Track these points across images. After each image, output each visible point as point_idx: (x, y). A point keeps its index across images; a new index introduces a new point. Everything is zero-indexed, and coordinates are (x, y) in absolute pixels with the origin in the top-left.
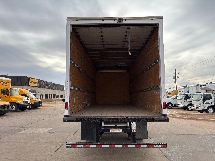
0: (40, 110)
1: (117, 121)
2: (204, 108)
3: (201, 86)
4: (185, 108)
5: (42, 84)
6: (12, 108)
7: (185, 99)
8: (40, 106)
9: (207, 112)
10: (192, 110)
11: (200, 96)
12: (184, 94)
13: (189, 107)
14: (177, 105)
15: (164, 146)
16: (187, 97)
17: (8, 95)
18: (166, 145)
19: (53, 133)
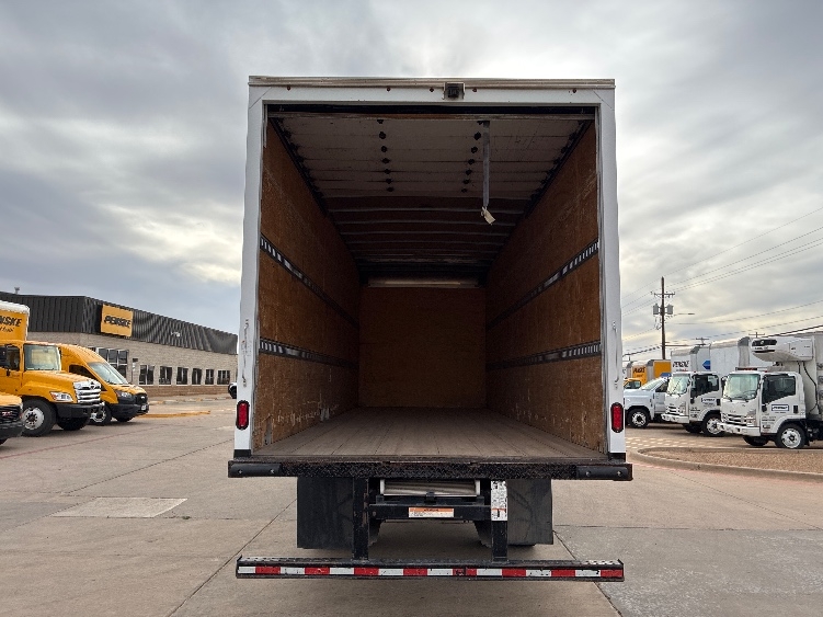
0: (142, 427)
1: (437, 475)
2: (768, 427)
3: (757, 343)
4: (696, 429)
5: (152, 328)
6: (32, 418)
7: (696, 392)
8: (142, 413)
9: (780, 444)
10: (722, 434)
11: (753, 383)
12: (692, 373)
13: (711, 422)
14: (666, 417)
15: (613, 573)
16: (702, 385)
17: (18, 369)
18: (621, 568)
19: (188, 518)
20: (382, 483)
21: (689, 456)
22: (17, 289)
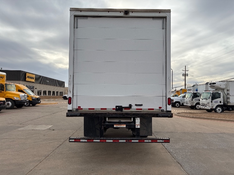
0: (39, 107)
1: (121, 116)
2: (213, 107)
3: (210, 84)
4: (193, 107)
5: (42, 79)
6: (8, 104)
7: (193, 98)
8: (39, 103)
9: (216, 112)
10: (200, 109)
11: (209, 96)
12: (192, 92)
13: (197, 106)
14: (185, 104)
15: (167, 141)
16: (195, 95)
17: (4, 91)
18: (169, 140)
19: (54, 130)
20: (107, 118)
21: (191, 114)
22: (1, 68)
